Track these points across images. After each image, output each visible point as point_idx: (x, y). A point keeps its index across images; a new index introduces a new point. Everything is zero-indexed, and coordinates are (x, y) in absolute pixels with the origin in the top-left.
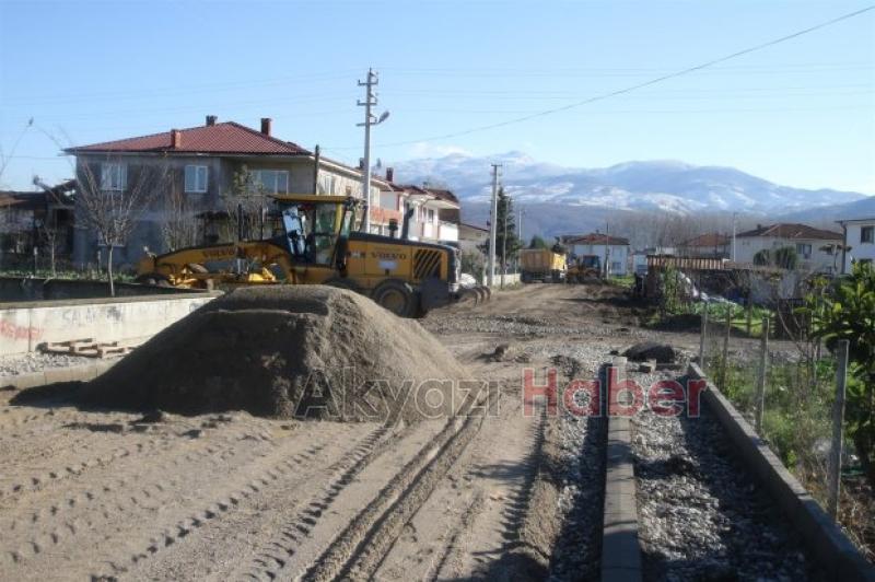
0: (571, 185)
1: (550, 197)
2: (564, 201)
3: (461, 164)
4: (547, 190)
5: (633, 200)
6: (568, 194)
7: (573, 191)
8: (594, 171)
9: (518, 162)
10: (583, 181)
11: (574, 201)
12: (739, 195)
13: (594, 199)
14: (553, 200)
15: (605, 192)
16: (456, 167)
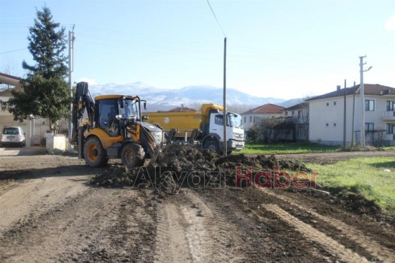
0: (164, 96)
1: (155, 102)
2: (162, 104)
3: (114, 87)
4: (154, 99)
5: (192, 103)
6: (164, 100)
7: (166, 99)
8: (174, 90)
9: (141, 86)
10: (170, 95)
11: (166, 103)
12: (236, 100)
13: (175, 102)
14: (157, 103)
15: (180, 99)
16: (111, 89)
